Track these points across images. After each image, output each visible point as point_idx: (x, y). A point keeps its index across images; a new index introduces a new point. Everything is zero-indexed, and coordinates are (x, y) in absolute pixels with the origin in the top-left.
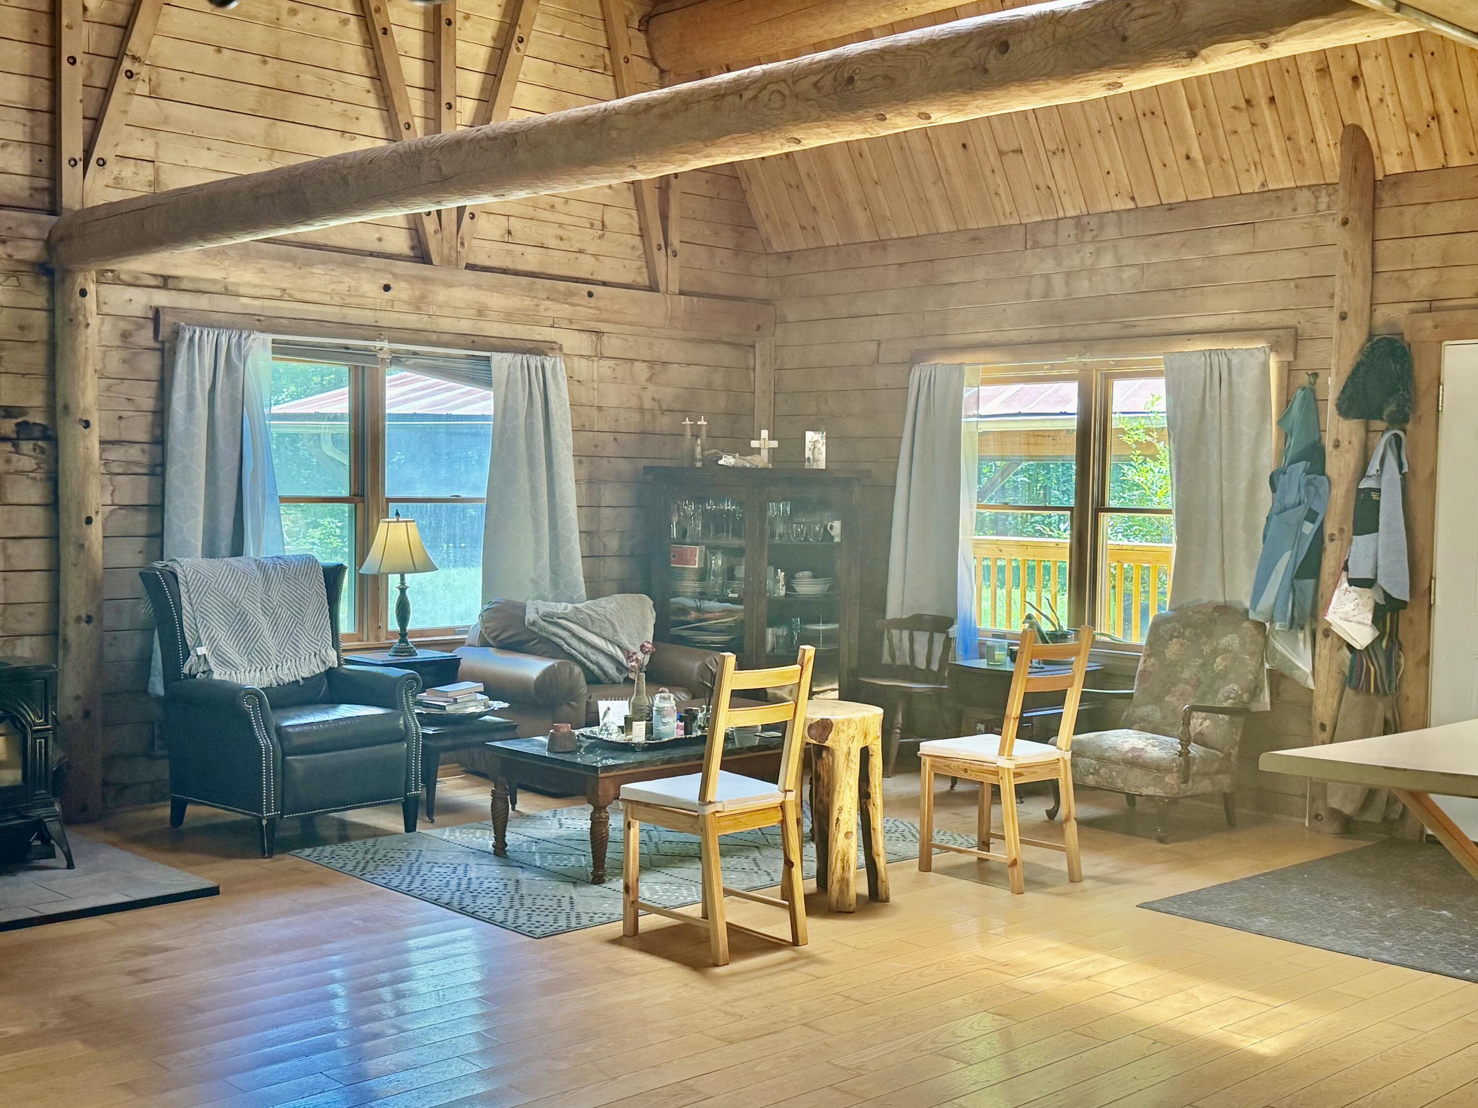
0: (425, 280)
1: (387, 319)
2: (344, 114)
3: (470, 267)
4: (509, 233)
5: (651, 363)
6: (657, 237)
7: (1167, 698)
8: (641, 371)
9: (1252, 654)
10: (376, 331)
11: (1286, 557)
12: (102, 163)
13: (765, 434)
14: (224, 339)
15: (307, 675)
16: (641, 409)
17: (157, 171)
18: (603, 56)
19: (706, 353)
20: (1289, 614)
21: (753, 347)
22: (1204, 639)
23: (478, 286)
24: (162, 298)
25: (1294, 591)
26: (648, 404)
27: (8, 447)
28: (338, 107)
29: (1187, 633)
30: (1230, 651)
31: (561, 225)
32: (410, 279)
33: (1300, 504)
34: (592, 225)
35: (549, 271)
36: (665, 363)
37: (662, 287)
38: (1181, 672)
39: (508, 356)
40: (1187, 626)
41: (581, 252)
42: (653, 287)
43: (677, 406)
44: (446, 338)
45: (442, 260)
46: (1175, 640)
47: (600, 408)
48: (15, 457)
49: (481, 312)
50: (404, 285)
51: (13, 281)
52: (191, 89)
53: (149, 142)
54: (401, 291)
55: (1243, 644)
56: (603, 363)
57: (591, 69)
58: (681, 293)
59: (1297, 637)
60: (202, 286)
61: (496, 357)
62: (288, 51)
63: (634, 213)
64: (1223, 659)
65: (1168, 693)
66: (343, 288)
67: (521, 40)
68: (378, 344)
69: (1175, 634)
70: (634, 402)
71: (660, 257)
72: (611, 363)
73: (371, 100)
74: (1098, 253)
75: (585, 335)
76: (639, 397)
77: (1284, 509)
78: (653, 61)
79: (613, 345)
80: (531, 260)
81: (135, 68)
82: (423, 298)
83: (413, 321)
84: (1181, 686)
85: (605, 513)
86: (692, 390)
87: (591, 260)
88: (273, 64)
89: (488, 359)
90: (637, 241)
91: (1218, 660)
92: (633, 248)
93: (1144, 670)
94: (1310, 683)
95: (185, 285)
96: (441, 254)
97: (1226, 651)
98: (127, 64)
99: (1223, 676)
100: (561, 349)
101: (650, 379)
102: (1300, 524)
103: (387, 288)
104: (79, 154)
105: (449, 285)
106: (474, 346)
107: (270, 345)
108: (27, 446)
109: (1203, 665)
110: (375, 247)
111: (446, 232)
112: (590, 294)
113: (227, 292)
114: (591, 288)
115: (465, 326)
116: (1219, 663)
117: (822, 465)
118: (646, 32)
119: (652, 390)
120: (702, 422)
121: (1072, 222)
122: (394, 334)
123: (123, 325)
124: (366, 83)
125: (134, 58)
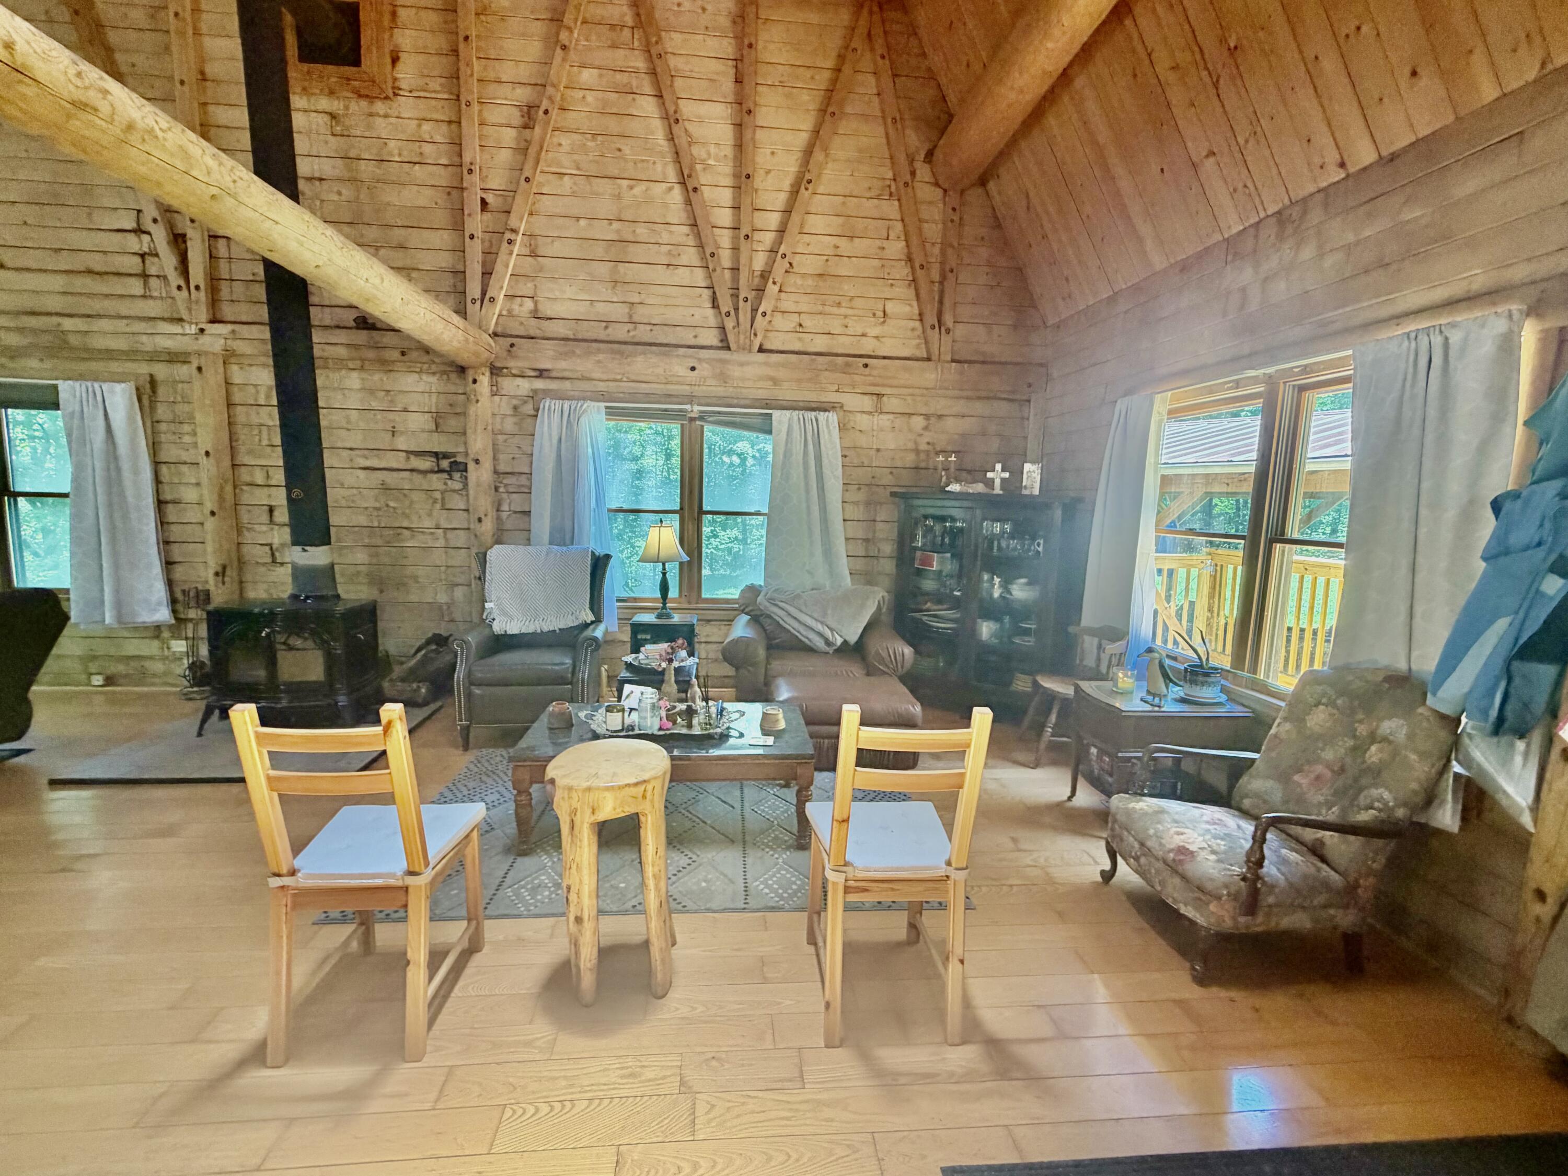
0: (723, 361)
1: (698, 391)
2: (669, 252)
3: (761, 350)
4: (801, 325)
5: (927, 416)
6: (931, 319)
7: (1296, 778)
8: (918, 422)
9: (1423, 755)
10: (690, 399)
11: (1502, 625)
12: (492, 300)
13: (998, 467)
14: (566, 406)
15: (562, 626)
16: (917, 451)
17: (536, 303)
18: (889, 186)
19: (980, 408)
20: (1494, 713)
21: (1029, 401)
22: (1360, 716)
23: (767, 364)
24: (540, 384)
25: (1510, 680)
26: (923, 447)
27: (445, 476)
28: (664, 249)
29: (1339, 702)
30: (1390, 742)
31: (846, 317)
32: (709, 361)
33: (1539, 544)
34: (874, 315)
35: (835, 351)
36: (940, 417)
37: (935, 357)
38: (1323, 750)
39: (787, 413)
40: (1341, 694)
41: (863, 335)
42: (929, 359)
43: (950, 448)
44: (742, 402)
45: (739, 347)
46: (1322, 707)
47: (878, 450)
48: (449, 482)
49: (775, 381)
50: (705, 365)
51: (445, 377)
52: (558, 248)
53: (530, 285)
54: (704, 370)
55: (1411, 737)
56: (885, 417)
57: (878, 197)
58: (953, 361)
59: (1512, 746)
60: (566, 374)
61: (776, 414)
62: (627, 215)
63: (915, 304)
64: (1380, 750)
65: (1299, 770)
66: (660, 371)
67: (809, 182)
68: (688, 407)
69: (1324, 700)
70: (911, 445)
71: (934, 335)
72: (891, 416)
73: (691, 241)
74: (1298, 246)
75: (866, 397)
76: (916, 443)
77: (1507, 552)
78: (937, 184)
79: (892, 404)
80: (819, 344)
81: (512, 237)
82: (722, 373)
83: (720, 391)
84: (1319, 769)
85: (880, 526)
86: (963, 435)
87: (875, 340)
88: (616, 225)
89: (770, 415)
90: (917, 324)
91: (1373, 748)
92: (913, 329)
93: (1276, 736)
94: (1526, 820)
95: (554, 374)
96: (737, 342)
97: (1385, 740)
98: (508, 235)
99: (1376, 773)
100: (842, 407)
101: (926, 428)
102: (1536, 576)
103: (693, 369)
104: (478, 295)
105: (742, 364)
106: (767, 406)
107: (603, 410)
108: (457, 475)
109: (1354, 749)
110: (692, 342)
111: (742, 328)
112: (866, 366)
113: (584, 378)
114: (866, 361)
115: (762, 394)
116: (1374, 754)
117: (1036, 492)
118: (930, 162)
119: (928, 437)
120: (953, 459)
121: (1274, 220)
122: (703, 401)
123: (515, 402)
124: (686, 229)
125: (514, 231)
